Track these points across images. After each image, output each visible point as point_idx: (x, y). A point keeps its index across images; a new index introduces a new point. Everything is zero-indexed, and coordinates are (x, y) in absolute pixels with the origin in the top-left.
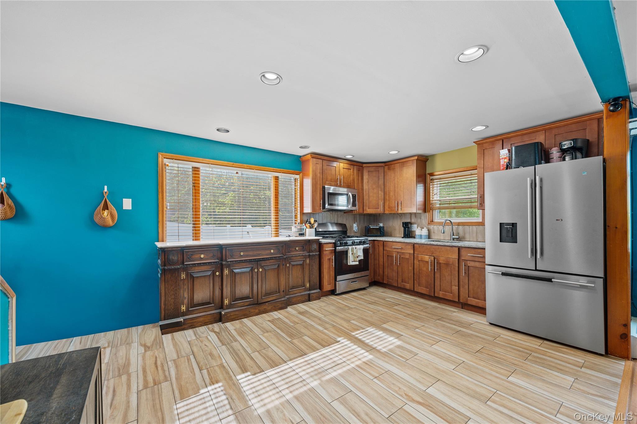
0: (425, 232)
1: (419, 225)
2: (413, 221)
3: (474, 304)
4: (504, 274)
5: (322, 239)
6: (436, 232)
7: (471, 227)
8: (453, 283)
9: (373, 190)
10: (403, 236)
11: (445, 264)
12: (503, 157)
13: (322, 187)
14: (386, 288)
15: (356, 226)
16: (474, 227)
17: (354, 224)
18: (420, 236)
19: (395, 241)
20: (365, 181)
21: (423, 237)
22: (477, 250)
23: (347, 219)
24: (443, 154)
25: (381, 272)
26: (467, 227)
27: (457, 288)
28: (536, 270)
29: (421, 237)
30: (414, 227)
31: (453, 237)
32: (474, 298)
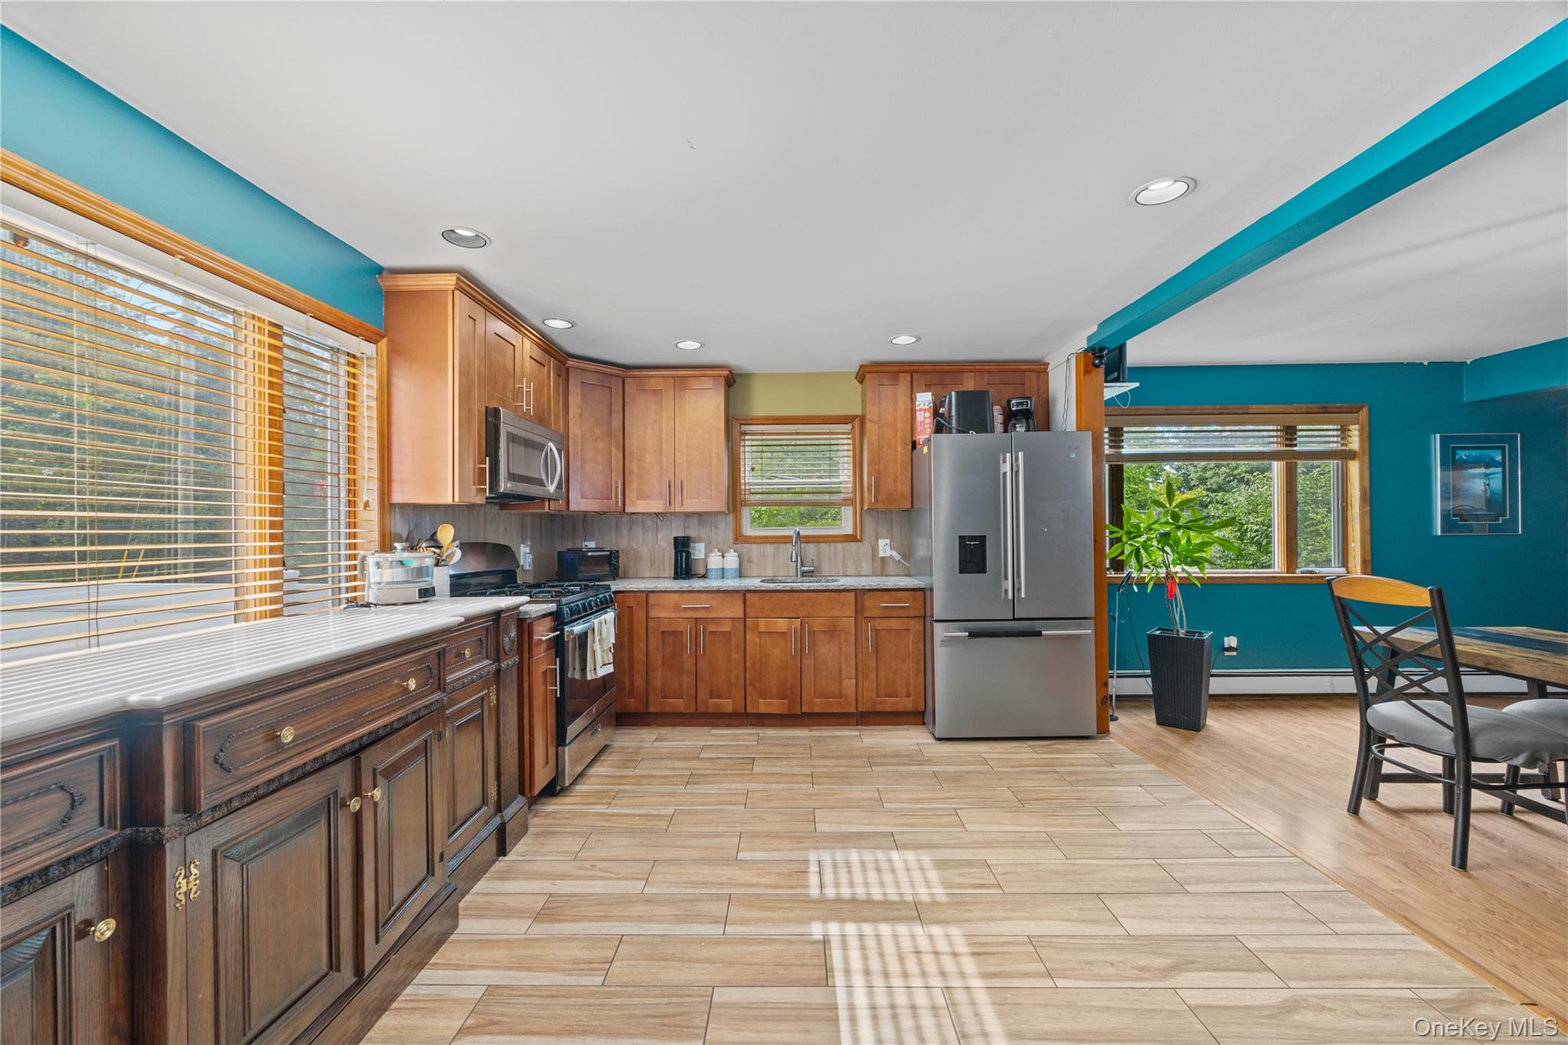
0: (732, 561)
1: (710, 543)
2: (692, 533)
3: (888, 708)
4: (973, 635)
5: (528, 603)
6: (755, 559)
7: (833, 545)
8: (844, 673)
9: (596, 441)
10: (672, 575)
11: (825, 632)
12: (922, 406)
13: (484, 410)
14: (650, 726)
15: (528, 550)
16: (839, 546)
17: (522, 546)
18: (720, 572)
19: (690, 589)
20: (573, 411)
21: (730, 574)
22: (893, 593)
23: (506, 530)
24: (771, 377)
25: (639, 683)
26: (824, 546)
27: (854, 681)
28: (1014, 619)
29: (723, 573)
30: (697, 549)
31: (803, 568)
32: (888, 695)
